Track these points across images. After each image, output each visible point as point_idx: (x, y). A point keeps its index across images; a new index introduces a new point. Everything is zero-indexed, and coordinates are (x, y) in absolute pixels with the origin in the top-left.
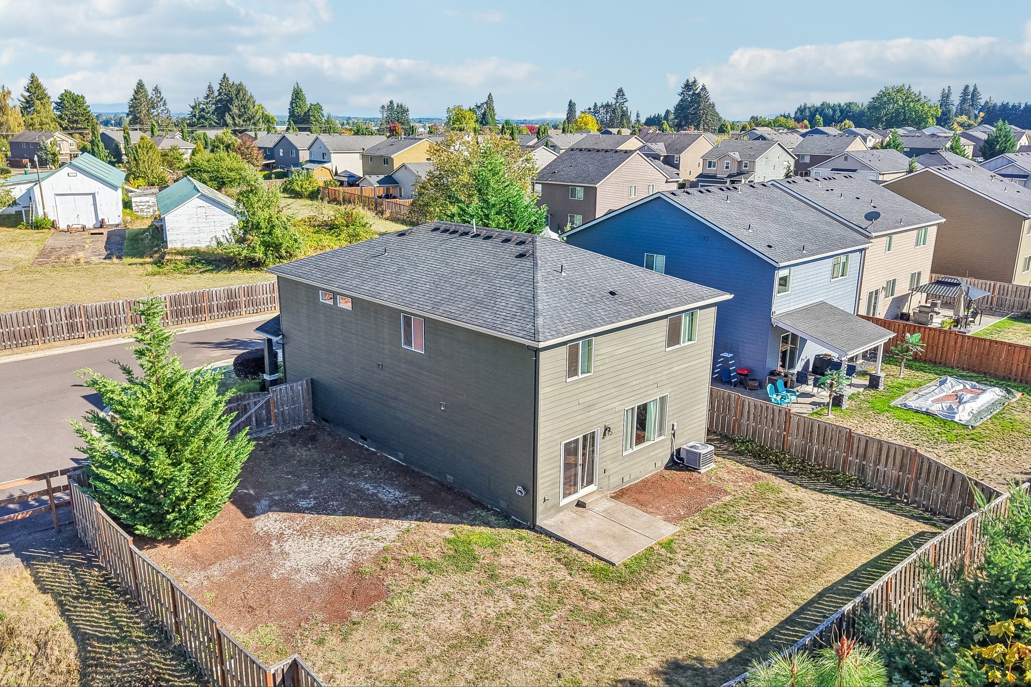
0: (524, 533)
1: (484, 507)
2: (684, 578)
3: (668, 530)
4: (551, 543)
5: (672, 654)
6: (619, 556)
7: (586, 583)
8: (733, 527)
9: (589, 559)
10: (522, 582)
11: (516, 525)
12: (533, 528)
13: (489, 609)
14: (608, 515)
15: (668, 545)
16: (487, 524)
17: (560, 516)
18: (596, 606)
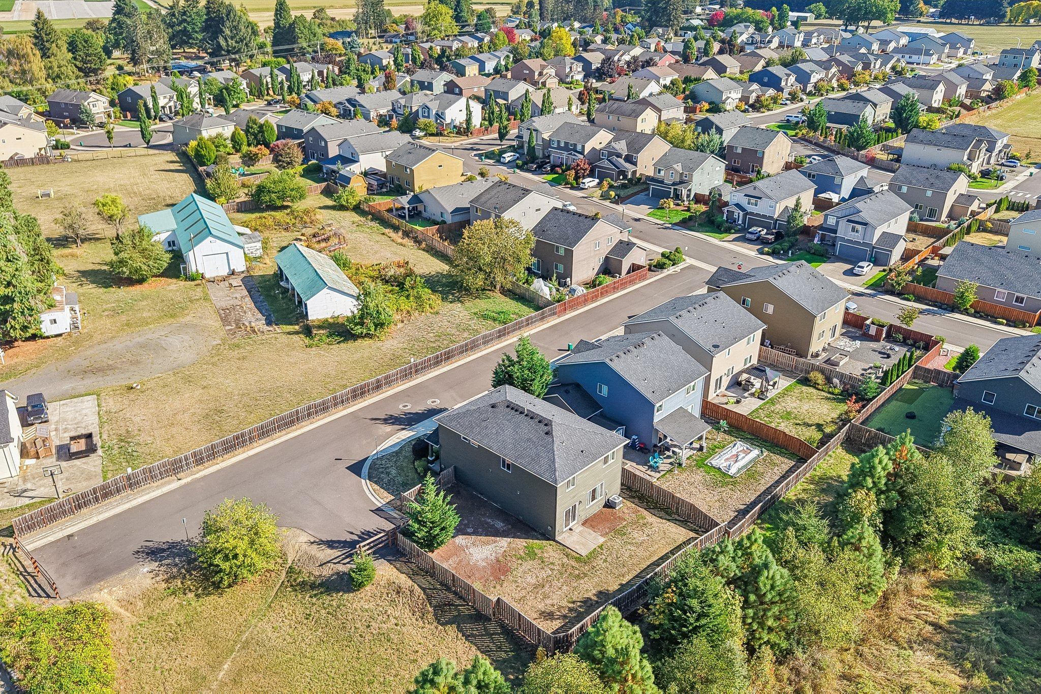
0: (551, 542)
1: (535, 531)
2: (605, 561)
3: (602, 540)
4: (561, 547)
5: (600, 589)
6: (584, 553)
7: (574, 563)
8: (625, 537)
9: (574, 554)
10: (552, 564)
11: (548, 539)
12: (554, 540)
13: (543, 574)
14: (581, 533)
15: (601, 547)
16: (538, 539)
17: (564, 535)
18: (577, 572)
